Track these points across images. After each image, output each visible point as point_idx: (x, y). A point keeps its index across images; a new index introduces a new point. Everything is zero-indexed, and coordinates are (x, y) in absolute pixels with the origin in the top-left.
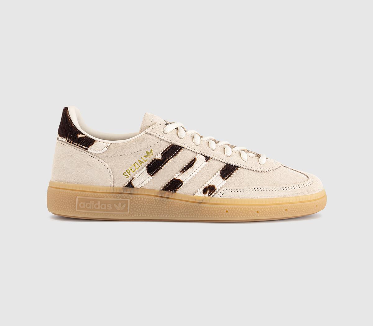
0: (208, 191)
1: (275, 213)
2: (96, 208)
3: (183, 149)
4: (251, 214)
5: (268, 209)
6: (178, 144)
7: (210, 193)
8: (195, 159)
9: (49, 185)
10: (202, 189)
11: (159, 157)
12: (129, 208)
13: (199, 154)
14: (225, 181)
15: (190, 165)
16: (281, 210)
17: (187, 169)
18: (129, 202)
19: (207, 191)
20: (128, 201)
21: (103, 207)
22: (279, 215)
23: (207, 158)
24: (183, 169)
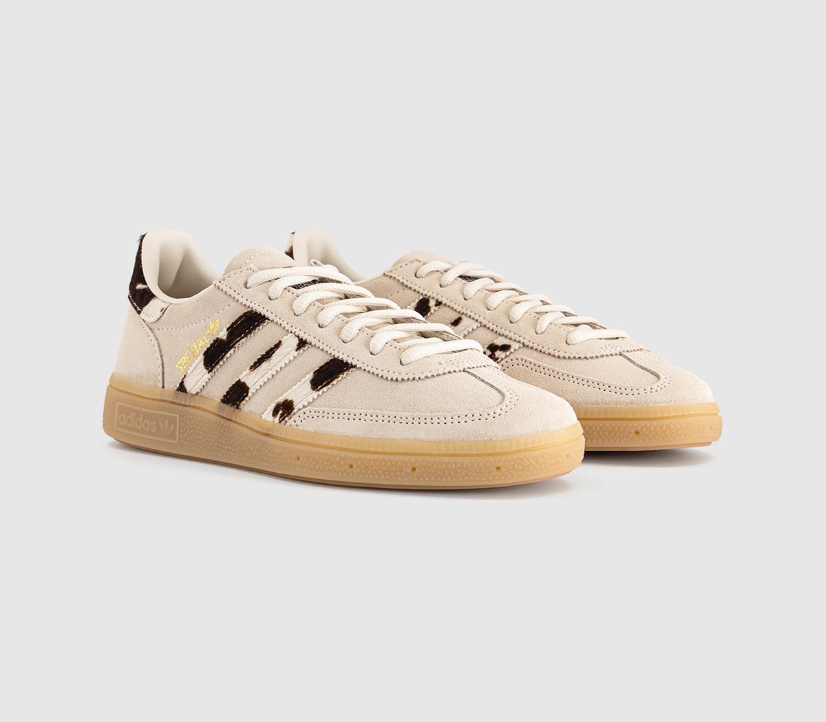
0: (281, 412)
1: (387, 473)
2: (145, 429)
3: (267, 321)
4: (338, 470)
5: (372, 463)
6: (260, 310)
7: (282, 415)
8: (280, 342)
9: (110, 382)
10: (273, 406)
11: (223, 335)
12: (177, 433)
13: (291, 332)
14: (315, 394)
15: (268, 355)
16: (399, 468)
17: (261, 364)
18: (178, 419)
19: (278, 412)
20: (176, 418)
21: (146, 425)
22: (394, 478)
23: (302, 343)
24: (255, 363)
